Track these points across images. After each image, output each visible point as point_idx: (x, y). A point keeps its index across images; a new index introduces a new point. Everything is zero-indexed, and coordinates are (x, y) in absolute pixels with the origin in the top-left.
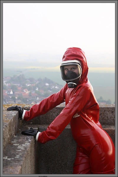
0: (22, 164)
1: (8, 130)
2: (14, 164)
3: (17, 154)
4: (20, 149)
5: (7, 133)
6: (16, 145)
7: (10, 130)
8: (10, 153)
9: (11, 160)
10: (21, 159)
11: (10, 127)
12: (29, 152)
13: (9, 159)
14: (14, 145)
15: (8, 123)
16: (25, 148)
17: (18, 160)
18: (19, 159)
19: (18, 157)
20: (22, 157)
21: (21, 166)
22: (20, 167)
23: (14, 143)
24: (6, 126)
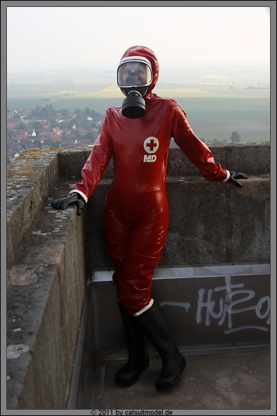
0: (65, 241)
1: (38, 190)
2: (53, 241)
3: (56, 226)
4: (59, 219)
5: (38, 193)
6: (52, 212)
7: (41, 189)
8: (45, 225)
9: (48, 235)
10: (63, 233)
11: (41, 183)
12: (74, 223)
13: (44, 234)
14: (50, 212)
15: (38, 178)
16: (68, 217)
17: (58, 236)
18: (59, 234)
19: (57, 230)
20: (64, 230)
21: (64, 243)
22: (63, 246)
23: (50, 210)
24: (35, 182)
